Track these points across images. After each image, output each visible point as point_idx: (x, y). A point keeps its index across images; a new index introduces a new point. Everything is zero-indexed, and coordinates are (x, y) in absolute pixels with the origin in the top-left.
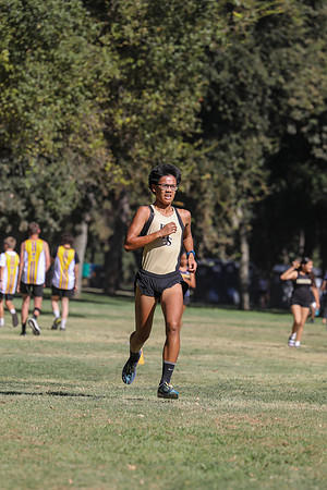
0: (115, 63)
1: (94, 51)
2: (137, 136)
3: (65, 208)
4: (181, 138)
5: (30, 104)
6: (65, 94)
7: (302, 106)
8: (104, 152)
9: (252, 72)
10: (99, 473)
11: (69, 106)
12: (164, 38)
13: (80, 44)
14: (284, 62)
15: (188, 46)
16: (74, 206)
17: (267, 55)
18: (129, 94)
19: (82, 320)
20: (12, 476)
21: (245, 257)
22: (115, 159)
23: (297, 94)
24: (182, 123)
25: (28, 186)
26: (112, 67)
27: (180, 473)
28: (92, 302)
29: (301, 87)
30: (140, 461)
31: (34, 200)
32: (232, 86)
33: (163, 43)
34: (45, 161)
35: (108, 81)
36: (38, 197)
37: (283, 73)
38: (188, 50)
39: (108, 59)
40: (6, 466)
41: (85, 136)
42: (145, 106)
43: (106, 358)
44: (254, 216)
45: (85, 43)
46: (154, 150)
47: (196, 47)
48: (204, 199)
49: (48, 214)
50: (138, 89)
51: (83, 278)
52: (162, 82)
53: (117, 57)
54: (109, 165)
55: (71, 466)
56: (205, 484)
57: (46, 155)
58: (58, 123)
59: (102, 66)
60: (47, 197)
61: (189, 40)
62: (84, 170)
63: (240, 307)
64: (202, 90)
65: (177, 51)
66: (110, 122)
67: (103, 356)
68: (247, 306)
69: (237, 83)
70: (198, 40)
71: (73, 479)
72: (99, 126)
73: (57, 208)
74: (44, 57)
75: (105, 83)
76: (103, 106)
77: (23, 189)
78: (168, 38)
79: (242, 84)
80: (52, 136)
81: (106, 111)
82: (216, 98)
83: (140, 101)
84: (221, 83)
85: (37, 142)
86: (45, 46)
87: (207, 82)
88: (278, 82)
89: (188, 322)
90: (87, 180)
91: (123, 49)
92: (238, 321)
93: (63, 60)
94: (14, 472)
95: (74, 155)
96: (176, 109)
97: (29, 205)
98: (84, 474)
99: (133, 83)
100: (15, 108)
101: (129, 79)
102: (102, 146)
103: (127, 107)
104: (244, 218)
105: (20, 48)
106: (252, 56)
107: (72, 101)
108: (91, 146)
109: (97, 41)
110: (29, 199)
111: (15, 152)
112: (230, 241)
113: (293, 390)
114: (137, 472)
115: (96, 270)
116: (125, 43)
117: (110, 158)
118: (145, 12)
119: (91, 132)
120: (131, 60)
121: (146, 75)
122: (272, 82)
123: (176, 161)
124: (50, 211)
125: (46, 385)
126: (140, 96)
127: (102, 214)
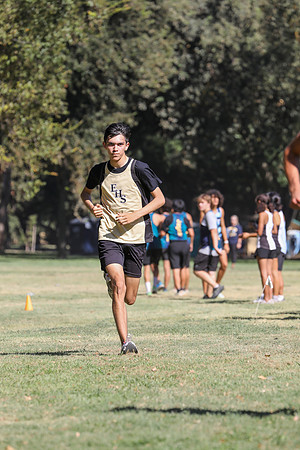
2: (14, 120)
4: (51, 119)
7: (150, 86)
9: (108, 60)
12: (32, 37)
14: (134, 50)
15: (52, 42)
17: (119, 44)
18: (6, 86)
24: (51, 107)
27: (69, 400)
29: (149, 71)
30: (34, 393)
32: (91, 73)
37: (133, 59)
38: (52, 45)
42: (20, 95)
46: (30, 131)
47: (58, 43)
52: (32, 74)
56: (90, 408)
61: (53, 37)
64: (65, 78)
65: (43, 47)
69: (96, 70)
70: (60, 37)
78: (35, 37)
79: (100, 71)
82: (79, 84)
83: (15, 91)
84: (82, 71)
87: (70, 71)
88: (130, 67)
96: (46, 95)
99: (8, 75)
101: (5, 73)
103: (4, 96)
106: (107, 47)
113: (159, 323)
114: (32, 402)
116: (0, 43)
118: (14, 16)
120: (6, 58)
121: (18, 69)
122: (125, 68)
123: (49, 139)
126: (14, 87)
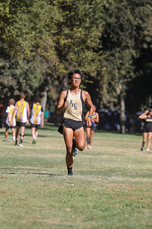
0: (60, 14)
1: (50, 8)
2: (71, 49)
3: (36, 84)
4: (92, 50)
5: (19, 34)
6: (36, 29)
7: (150, 35)
8: (55, 57)
9: (126, 18)
10: (52, 212)
11: (38, 35)
12: (84, 2)
13: (43, 4)
14: (142, 14)
15: (96, 5)
16: (41, 83)
17: (134, 10)
18: (67, 29)
19: (44, 138)
20: (10, 214)
21: (123, 108)
22: (60, 61)
23: (147, 29)
24: (92, 43)
25: (18, 73)
26: (59, 16)
27: (92, 212)
28: (50, 130)
29: (150, 26)
30: (72, 207)
31: (21, 80)
32: (116, 25)
33: (83, 4)
34: (27, 61)
35: (57, 22)
36: (23, 79)
37: (141, 19)
38: (95, 7)
39: (57, 12)
40: (8, 209)
41: (46, 49)
42: (75, 35)
43: (56, 157)
44: (127, 88)
45: (46, 4)
46: (79, 56)
47: (99, 6)
48: (103, 80)
49: (28, 87)
50: (71, 27)
51: (45, 118)
52: (83, 23)
53: (61, 11)
54: (57, 63)
55: (39, 209)
56: (104, 217)
57: (27, 58)
58: (33, 43)
59: (54, 15)
60: (27, 79)
61: (96, 3)
62: (45, 66)
63: (121, 132)
64: (102, 27)
65: (90, 8)
66: (58, 42)
67: (54, 156)
68: (124, 132)
69: (119, 24)
70: (100, 3)
71: (40, 215)
72: (53, 44)
73: (32, 84)
74: (26, 11)
75: (55, 23)
76: (54, 35)
77: (16, 75)
78: (86, 2)
79: (122, 24)
80: (29, 50)
81: (56, 37)
82: (109, 31)
83: (72, 32)
84: (111, 24)
85: (23, 52)
86: (27, 6)
87: (104, 23)
88: (139, 23)
89: (95, 140)
90: (47, 70)
91: (64, 7)
92: (120, 139)
93: (35, 13)
94: (11, 212)
95: (40, 58)
96: (90, 36)
97: (19, 83)
98: (45, 213)
99: (69, 23)
100: (12, 35)
101: (67, 22)
102: (54, 54)
103: (66, 35)
104: (123, 89)
105: (14, 6)
106: (126, 11)
107: (39, 32)
108: (48, 54)
109: (52, 3)
110: (19, 80)
111: (12, 57)
112: (116, 100)
113: (146, 172)
114: (71, 212)
115: (51, 114)
116: (65, 4)
117: (58, 60)
119: (49, 47)
120: (68, 12)
121: (75, 19)
122: (135, 23)
123: (90, 61)
124: (29, 85)
125: (27, 170)
126: (72, 30)
127: (54, 87)
